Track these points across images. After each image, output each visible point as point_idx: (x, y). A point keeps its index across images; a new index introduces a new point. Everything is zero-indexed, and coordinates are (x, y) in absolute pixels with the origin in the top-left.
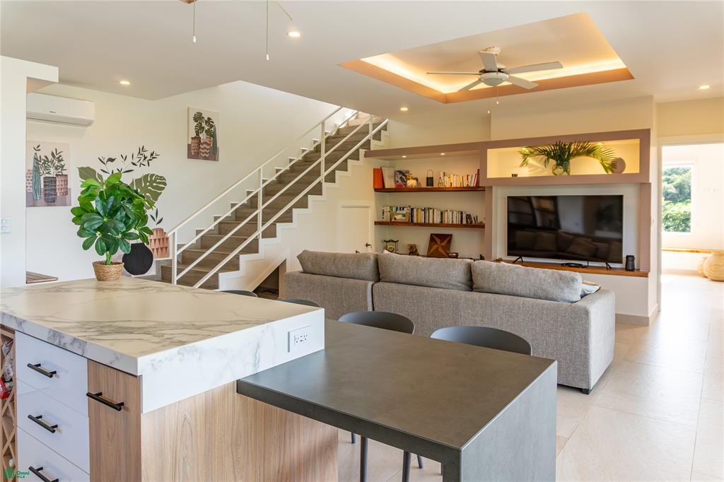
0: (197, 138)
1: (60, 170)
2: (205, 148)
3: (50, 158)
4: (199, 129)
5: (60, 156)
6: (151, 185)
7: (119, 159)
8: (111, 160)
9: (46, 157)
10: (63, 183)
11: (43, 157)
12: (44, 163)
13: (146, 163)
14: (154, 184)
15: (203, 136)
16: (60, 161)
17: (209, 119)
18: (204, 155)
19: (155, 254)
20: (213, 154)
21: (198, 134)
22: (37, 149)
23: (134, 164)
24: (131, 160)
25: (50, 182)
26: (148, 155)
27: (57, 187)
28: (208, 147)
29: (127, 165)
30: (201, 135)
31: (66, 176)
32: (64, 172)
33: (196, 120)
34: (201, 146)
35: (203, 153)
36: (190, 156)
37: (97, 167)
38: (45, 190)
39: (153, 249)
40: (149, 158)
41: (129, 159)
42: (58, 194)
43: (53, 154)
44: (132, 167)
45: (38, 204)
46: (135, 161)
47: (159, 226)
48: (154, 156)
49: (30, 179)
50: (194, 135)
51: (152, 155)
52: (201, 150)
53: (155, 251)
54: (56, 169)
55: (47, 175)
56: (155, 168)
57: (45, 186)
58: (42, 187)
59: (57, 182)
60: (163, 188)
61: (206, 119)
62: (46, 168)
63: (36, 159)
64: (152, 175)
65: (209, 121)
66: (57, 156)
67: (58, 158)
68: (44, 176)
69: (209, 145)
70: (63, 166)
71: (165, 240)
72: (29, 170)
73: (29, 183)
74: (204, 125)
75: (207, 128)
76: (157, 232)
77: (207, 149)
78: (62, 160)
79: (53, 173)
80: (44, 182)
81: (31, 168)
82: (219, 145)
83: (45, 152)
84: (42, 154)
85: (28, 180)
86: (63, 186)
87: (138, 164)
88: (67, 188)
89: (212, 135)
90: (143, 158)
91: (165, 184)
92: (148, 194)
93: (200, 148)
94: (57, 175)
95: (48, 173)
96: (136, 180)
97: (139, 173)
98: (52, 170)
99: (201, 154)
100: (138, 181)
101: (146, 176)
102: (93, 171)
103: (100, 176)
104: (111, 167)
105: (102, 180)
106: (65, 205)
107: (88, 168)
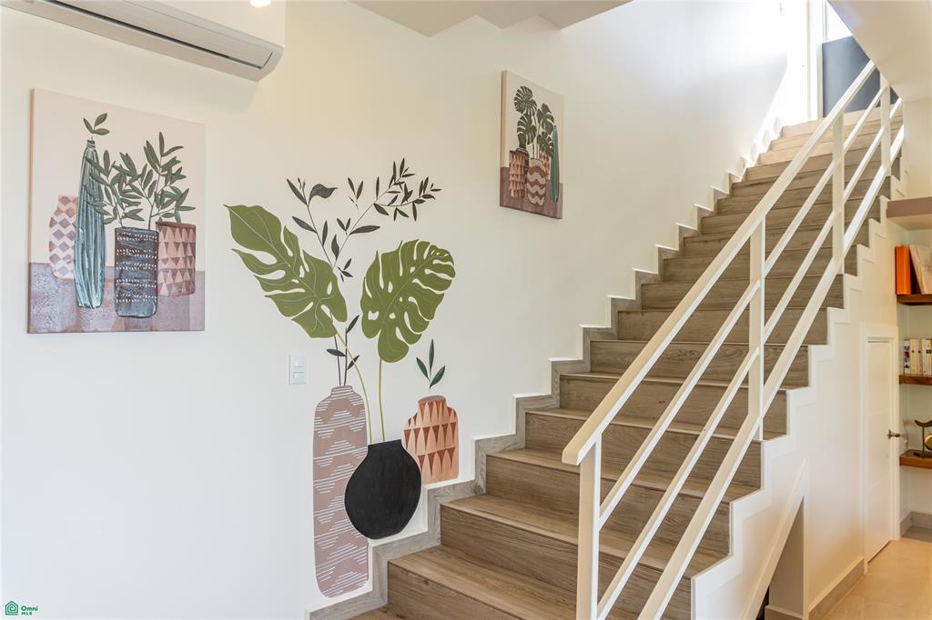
0: (520, 153)
1: (171, 208)
2: (536, 182)
3: (140, 162)
4: (526, 132)
5: (174, 161)
6: (420, 274)
7: (343, 194)
8: (323, 191)
9: (126, 158)
10: (180, 254)
11: (116, 159)
12: (119, 179)
13: (407, 209)
14: (428, 271)
15: (533, 149)
16: (172, 177)
17: (545, 108)
18: (534, 201)
19: (425, 471)
20: (551, 200)
21: (523, 146)
22: (98, 126)
23: (380, 209)
24: (373, 199)
25: (137, 247)
26: (413, 185)
27: (161, 265)
28: (542, 181)
29: (362, 213)
30: (529, 148)
31: (191, 229)
32: (186, 217)
33: (520, 105)
34: (529, 176)
35: (533, 195)
36: (505, 201)
37: (284, 209)
39: (421, 458)
40: (415, 196)
41: (369, 195)
42: (164, 291)
43: (149, 150)
45: (94, 323)
46: (384, 200)
47: (437, 391)
48: (428, 191)
49: (66, 231)
50: (515, 145)
51: (423, 187)
52: (529, 186)
53: (426, 460)
54: (160, 201)
55: (128, 223)
56: (430, 227)
57: (119, 258)
58: (110, 261)
59: (162, 247)
60: (446, 284)
61: (539, 107)
62: (125, 198)
63: (89, 160)
64: (424, 245)
65: (544, 113)
66: (164, 161)
67: (168, 167)
68: (116, 224)
69: (544, 175)
70: (180, 197)
71: (449, 428)
72: (64, 200)
73: (64, 247)
74: (535, 121)
75: (540, 131)
76: (431, 405)
77: (542, 186)
78: (179, 176)
79: (148, 214)
80: (118, 245)
81: (74, 191)
83: (123, 143)
84: (114, 146)
85: (58, 235)
86: (181, 265)
87: (390, 210)
88: (192, 271)
89: (550, 149)
90: (402, 195)
91: (452, 273)
92: (411, 299)
93: (526, 180)
94: (160, 224)
95: (133, 215)
96: (384, 255)
97: (392, 235)
98: (146, 206)
99: (530, 197)
100: (389, 259)
101: (408, 248)
102: (273, 222)
103: (292, 240)
104: (321, 211)
105: (296, 248)
106: (185, 327)
107: (258, 209)
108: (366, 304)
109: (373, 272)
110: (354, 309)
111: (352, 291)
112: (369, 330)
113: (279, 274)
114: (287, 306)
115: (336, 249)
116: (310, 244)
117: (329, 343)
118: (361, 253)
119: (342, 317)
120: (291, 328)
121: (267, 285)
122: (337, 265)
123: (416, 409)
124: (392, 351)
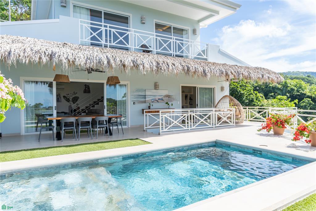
4: (86, 87)
8: (68, 94)
14: (77, 98)
15: (87, 89)
20: (89, 92)
21: (85, 88)
26: (75, 93)
29: (72, 95)
33: (85, 86)
36: (84, 93)
37: (66, 96)
43: (58, 94)
50: (84, 88)
56: (77, 95)
65: (88, 86)
70: (60, 96)
82: (90, 90)
89: (89, 88)
91: (79, 98)
97: (74, 96)
98: (58, 96)
100: (74, 98)
101: (75, 97)
104: (68, 95)
108: (72, 100)
109: (72, 99)
111: (71, 100)
112: (72, 102)
113: (66, 99)
114: (66, 101)
116: (68, 97)
117: (69, 103)
120: (67, 102)
122: (70, 98)
124: (74, 103)
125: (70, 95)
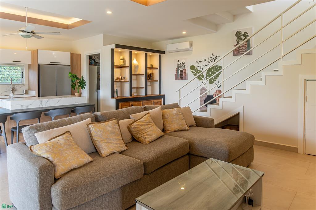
2: (243, 49)
3: (182, 63)
4: (239, 40)
5: (184, 63)
7: (203, 61)
8: (200, 62)
10: (185, 72)
11: (180, 64)
12: (180, 66)
13: (213, 61)
14: (217, 70)
17: (245, 33)
21: (238, 43)
22: (178, 61)
23: (209, 62)
25: (182, 71)
26: (214, 57)
27: (183, 73)
29: (206, 63)
31: (186, 69)
33: (237, 35)
35: (241, 52)
36: (234, 55)
37: (196, 65)
38: (180, 75)
41: (207, 61)
42: (184, 76)
43: (182, 62)
44: (208, 63)
45: (179, 79)
46: (209, 61)
47: (219, 89)
48: (217, 57)
49: (177, 71)
50: (236, 43)
51: (216, 57)
52: (240, 50)
53: (217, 100)
54: (183, 67)
56: (217, 63)
61: (243, 33)
63: (178, 64)
64: (216, 66)
68: (180, 70)
70: (185, 66)
74: (242, 37)
76: (218, 91)
77: (244, 49)
80: (180, 72)
81: (177, 68)
83: (180, 62)
87: (210, 62)
88: (186, 74)
90: (212, 59)
92: (214, 75)
93: (239, 49)
97: (210, 65)
98: (182, 68)
99: (240, 52)
100: (210, 69)
101: (213, 67)
102: (195, 67)
103: (197, 68)
104: (200, 64)
105: (197, 70)
106: (185, 79)
107: (193, 66)
108: (207, 76)
109: (208, 71)
110: (205, 76)
111: (205, 74)
112: (207, 79)
113: (195, 73)
114: (196, 77)
115: (202, 69)
116: (199, 69)
117: (202, 81)
118: (205, 68)
119: (203, 78)
120: (197, 79)
121: (194, 74)
122: (203, 71)
123: (215, 91)
124: (211, 82)
125: (203, 63)
